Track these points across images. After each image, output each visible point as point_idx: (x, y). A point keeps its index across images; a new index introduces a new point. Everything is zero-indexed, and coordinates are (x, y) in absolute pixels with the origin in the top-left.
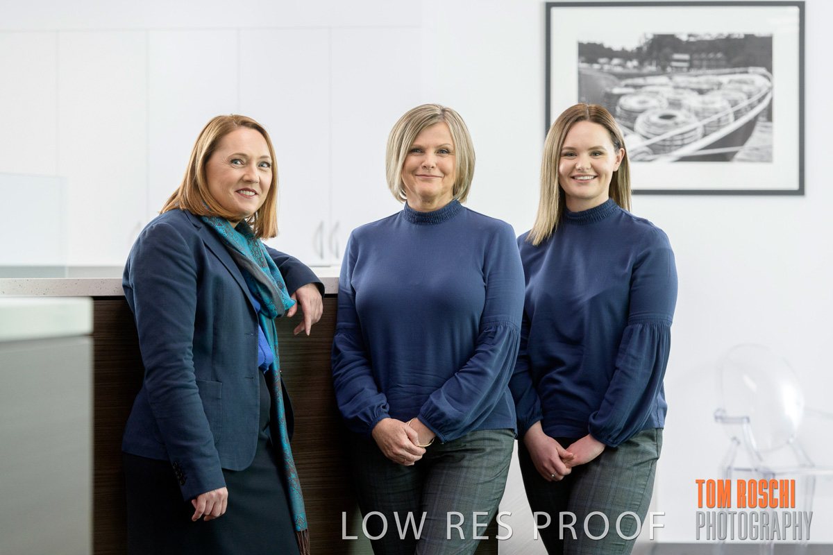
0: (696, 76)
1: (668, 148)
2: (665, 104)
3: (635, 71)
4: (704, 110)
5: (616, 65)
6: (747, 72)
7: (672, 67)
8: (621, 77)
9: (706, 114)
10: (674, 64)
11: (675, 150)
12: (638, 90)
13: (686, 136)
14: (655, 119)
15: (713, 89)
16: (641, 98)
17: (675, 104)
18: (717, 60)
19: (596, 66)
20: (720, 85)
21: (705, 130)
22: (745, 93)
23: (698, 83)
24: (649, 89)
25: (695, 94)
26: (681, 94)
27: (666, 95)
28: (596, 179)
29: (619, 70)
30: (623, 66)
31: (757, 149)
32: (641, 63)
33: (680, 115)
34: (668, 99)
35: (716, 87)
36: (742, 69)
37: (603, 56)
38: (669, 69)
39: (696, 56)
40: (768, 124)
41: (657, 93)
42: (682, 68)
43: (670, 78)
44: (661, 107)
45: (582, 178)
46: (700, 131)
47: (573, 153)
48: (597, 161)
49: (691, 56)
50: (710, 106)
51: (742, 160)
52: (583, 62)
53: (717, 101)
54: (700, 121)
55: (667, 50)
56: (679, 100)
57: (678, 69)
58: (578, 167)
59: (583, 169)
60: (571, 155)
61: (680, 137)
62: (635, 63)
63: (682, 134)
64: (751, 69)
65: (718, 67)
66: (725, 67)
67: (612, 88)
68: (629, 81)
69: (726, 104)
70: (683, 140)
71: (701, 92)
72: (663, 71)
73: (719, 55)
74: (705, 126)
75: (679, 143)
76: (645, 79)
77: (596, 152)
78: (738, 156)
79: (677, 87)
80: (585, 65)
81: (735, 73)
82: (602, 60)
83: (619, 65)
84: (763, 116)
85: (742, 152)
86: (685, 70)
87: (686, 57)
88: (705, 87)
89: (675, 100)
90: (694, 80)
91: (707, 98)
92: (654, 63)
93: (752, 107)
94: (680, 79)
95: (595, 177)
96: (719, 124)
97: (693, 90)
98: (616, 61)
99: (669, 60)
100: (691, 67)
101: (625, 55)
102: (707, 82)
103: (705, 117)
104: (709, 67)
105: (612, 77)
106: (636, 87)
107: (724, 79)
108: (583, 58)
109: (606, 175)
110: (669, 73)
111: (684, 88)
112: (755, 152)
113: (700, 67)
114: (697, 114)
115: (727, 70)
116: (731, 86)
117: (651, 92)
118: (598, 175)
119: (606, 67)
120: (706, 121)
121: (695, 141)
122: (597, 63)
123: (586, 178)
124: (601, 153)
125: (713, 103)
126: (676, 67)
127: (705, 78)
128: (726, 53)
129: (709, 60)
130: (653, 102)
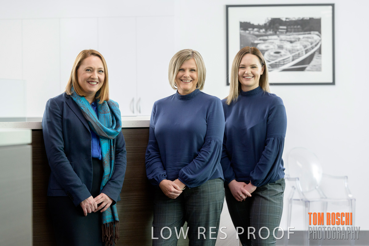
0: (289, 35)
1: (277, 66)
2: (276, 47)
3: (264, 34)
4: (293, 49)
5: (256, 31)
6: (310, 34)
7: (279, 32)
8: (258, 36)
9: (294, 51)
10: (280, 30)
11: (281, 66)
12: (265, 41)
13: (285, 60)
14: (272, 53)
15: (296, 41)
16: (266, 45)
17: (281, 47)
18: (298, 29)
19: (247, 32)
20: (299, 39)
21: (293, 58)
22: (310, 42)
23: (290, 38)
24: (270, 41)
25: (289, 43)
26: (283, 43)
27: (277, 43)
28: (253, 78)
29: (257, 33)
30: (259, 31)
31: (315, 66)
32: (266, 30)
33: (283, 52)
34: (277, 45)
35: (297, 40)
36: (308, 32)
37: (250, 28)
38: (278, 33)
39: (289, 27)
40: (320, 55)
41: (273, 43)
42: (283, 32)
43: (278, 36)
44: (275, 49)
45: (247, 77)
46: (291, 58)
47: (244, 67)
48: (254, 70)
49: (287, 27)
50: (295, 48)
51: (309, 70)
52: (242, 30)
53: (298, 46)
54: (291, 54)
55: (277, 25)
56: (282, 46)
57: (282, 33)
58: (246, 73)
59: (248, 74)
60: (243, 68)
61: (283, 61)
62: (264, 30)
63: (284, 60)
64: (312, 32)
65: (298, 31)
66: (301, 32)
67: (254, 41)
68: (261, 38)
69: (302, 47)
70: (284, 62)
71: (291, 42)
72: (275, 33)
73: (299, 27)
74: (293, 56)
75: (282, 63)
76: (268, 37)
77: (253, 67)
78: (307, 69)
79: (281, 40)
80: (242, 31)
81: (305, 34)
82: (250, 29)
83: (257, 31)
84: (317, 52)
85: (309, 67)
86: (285, 33)
87: (285, 27)
88: (293, 40)
89: (281, 45)
90: (288, 37)
91: (294, 44)
92: (272, 30)
93: (312, 48)
94: (283, 37)
95: (253, 77)
96: (299, 56)
97: (288, 41)
98: (256, 29)
99: (278, 29)
100: (287, 31)
101: (259, 27)
102: (294, 38)
103: (293, 53)
104: (295, 32)
105: (254, 36)
106: (264, 40)
107: (301, 37)
108: (242, 28)
109: (257, 76)
110: (278, 34)
111: (284, 40)
112: (314, 67)
113: (291, 32)
114: (290, 51)
115: (302, 33)
116: (304, 40)
117: (271, 42)
118: (254, 76)
119: (252, 32)
120: (293, 54)
121: (289, 62)
122: (248, 30)
123: (249, 77)
124: (255, 67)
125: (296, 47)
126: (281, 32)
127: (293, 36)
128: (302, 25)
129: (295, 29)
130: (271, 46)
